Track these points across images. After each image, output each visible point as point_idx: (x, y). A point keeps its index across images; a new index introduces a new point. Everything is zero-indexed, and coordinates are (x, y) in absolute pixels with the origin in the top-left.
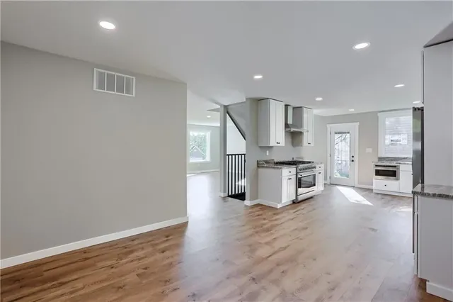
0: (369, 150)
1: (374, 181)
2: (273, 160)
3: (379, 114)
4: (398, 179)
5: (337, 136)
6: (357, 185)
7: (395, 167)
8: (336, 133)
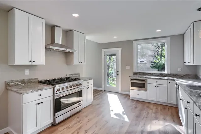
0: (128, 67)
1: (131, 90)
2: (37, 79)
3: (134, 42)
4: (146, 90)
5: (108, 57)
6: (120, 92)
7: (144, 80)
8: (107, 55)
